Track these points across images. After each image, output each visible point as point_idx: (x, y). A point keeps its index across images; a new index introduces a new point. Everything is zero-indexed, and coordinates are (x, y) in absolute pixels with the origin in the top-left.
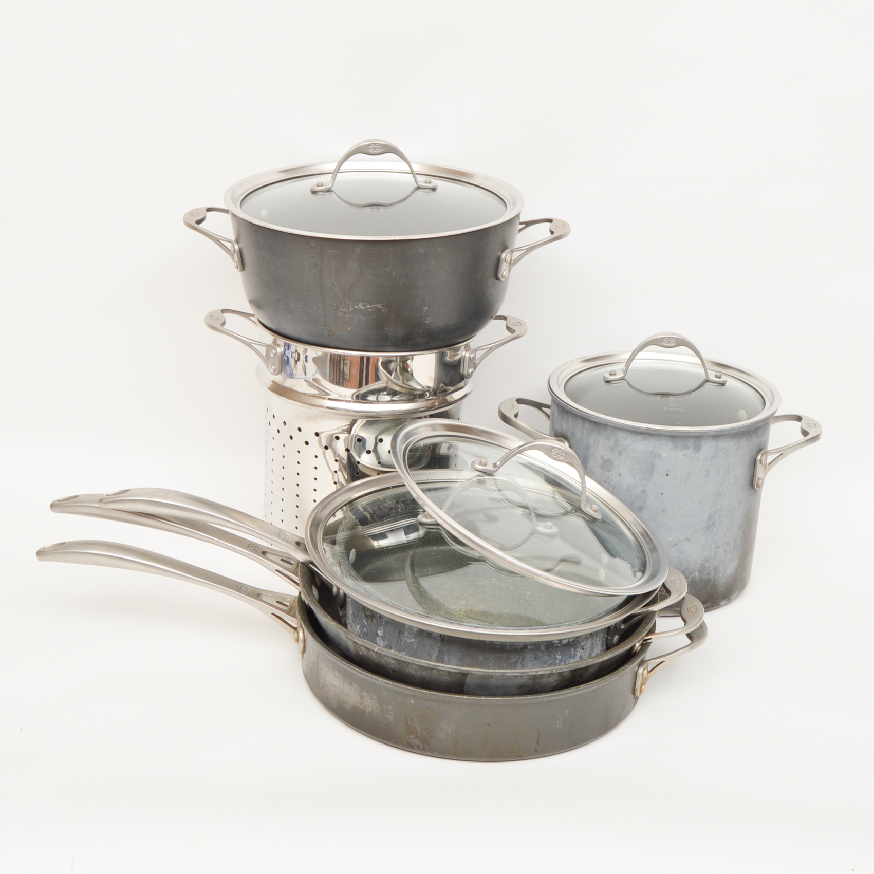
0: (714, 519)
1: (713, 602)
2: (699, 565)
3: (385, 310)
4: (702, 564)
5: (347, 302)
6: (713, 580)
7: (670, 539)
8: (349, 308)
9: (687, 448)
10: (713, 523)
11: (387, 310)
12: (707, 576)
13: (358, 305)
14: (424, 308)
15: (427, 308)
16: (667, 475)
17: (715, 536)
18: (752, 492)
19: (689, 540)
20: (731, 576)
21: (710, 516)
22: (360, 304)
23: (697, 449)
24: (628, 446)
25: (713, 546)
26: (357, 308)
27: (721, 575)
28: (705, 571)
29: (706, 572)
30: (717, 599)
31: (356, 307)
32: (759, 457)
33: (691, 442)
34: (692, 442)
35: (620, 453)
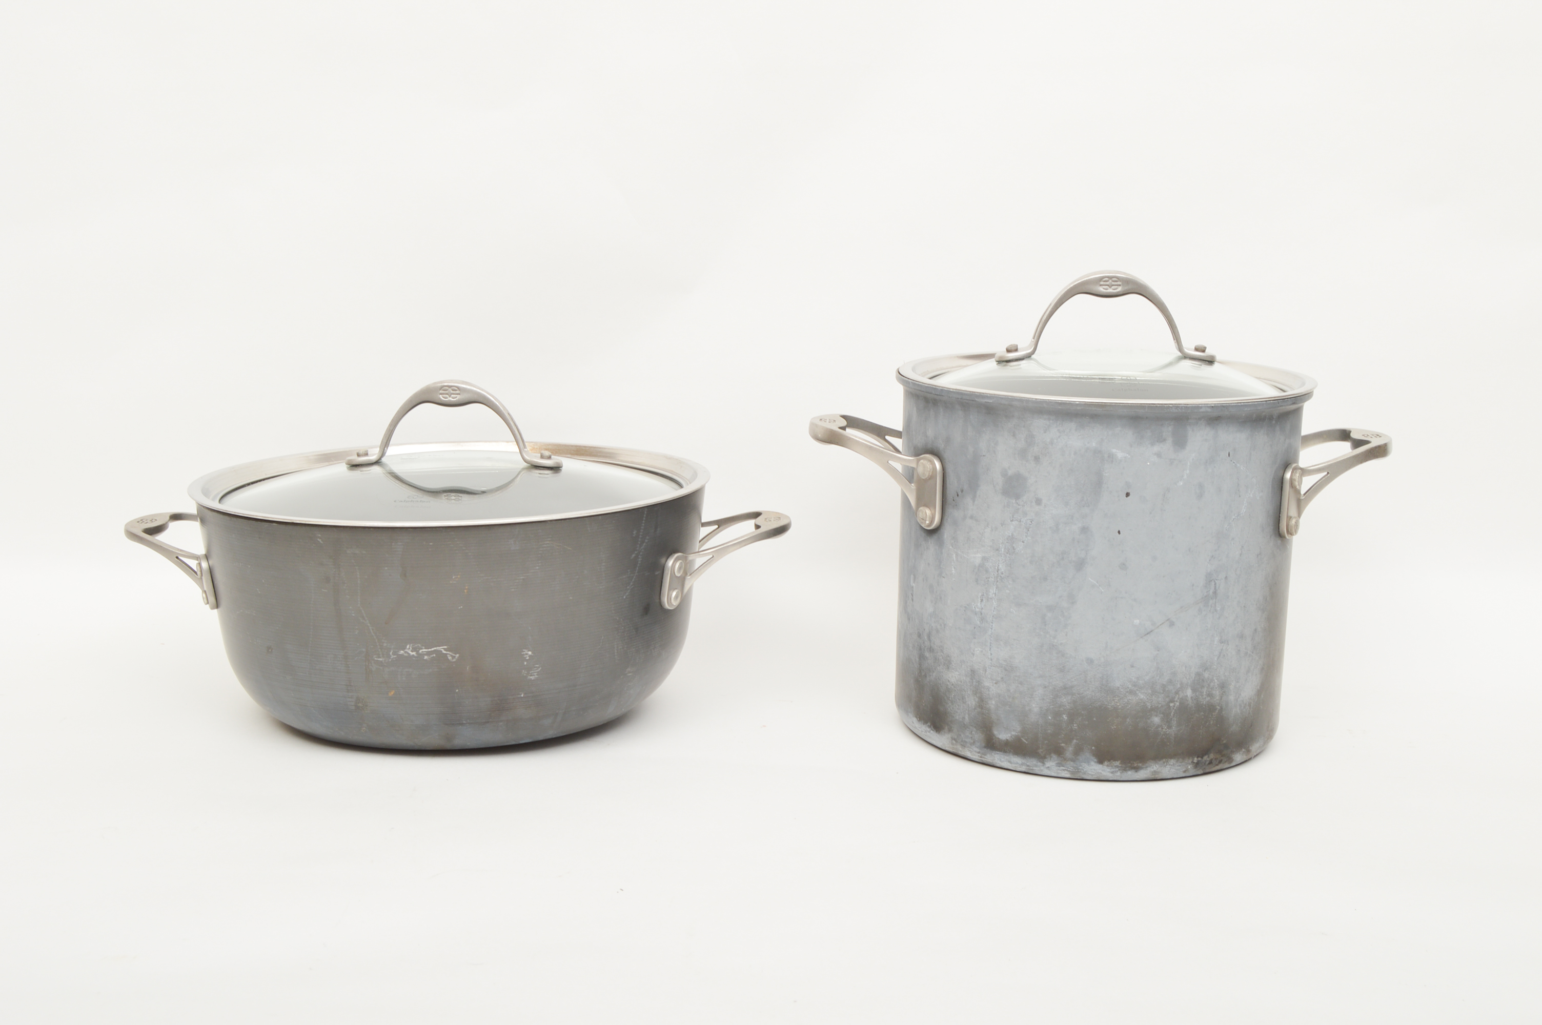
0: (1215, 584)
1: (1220, 752)
2: (1193, 676)
3: (453, 657)
4: (1198, 674)
5: (385, 645)
6: (1218, 707)
7: (1137, 622)
8: (389, 656)
9: (1161, 440)
10: (1215, 593)
11: (458, 655)
12: (1208, 699)
13: (404, 649)
14: (526, 651)
15: (530, 653)
16: (1128, 495)
17: (1219, 618)
18: (1279, 542)
19: (1172, 624)
20: (1250, 705)
21: (1210, 579)
22: (408, 647)
23: (1180, 443)
24: (1052, 443)
25: (1217, 639)
26: (402, 655)
27: (1232, 698)
28: (1203, 687)
29: (1205, 690)
30: (1226, 746)
31: (402, 652)
32: (1288, 475)
33: (1167, 430)
34: (1170, 429)
35: (1037, 459)
